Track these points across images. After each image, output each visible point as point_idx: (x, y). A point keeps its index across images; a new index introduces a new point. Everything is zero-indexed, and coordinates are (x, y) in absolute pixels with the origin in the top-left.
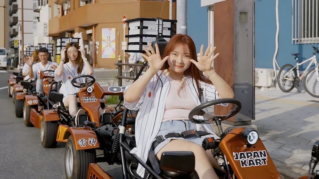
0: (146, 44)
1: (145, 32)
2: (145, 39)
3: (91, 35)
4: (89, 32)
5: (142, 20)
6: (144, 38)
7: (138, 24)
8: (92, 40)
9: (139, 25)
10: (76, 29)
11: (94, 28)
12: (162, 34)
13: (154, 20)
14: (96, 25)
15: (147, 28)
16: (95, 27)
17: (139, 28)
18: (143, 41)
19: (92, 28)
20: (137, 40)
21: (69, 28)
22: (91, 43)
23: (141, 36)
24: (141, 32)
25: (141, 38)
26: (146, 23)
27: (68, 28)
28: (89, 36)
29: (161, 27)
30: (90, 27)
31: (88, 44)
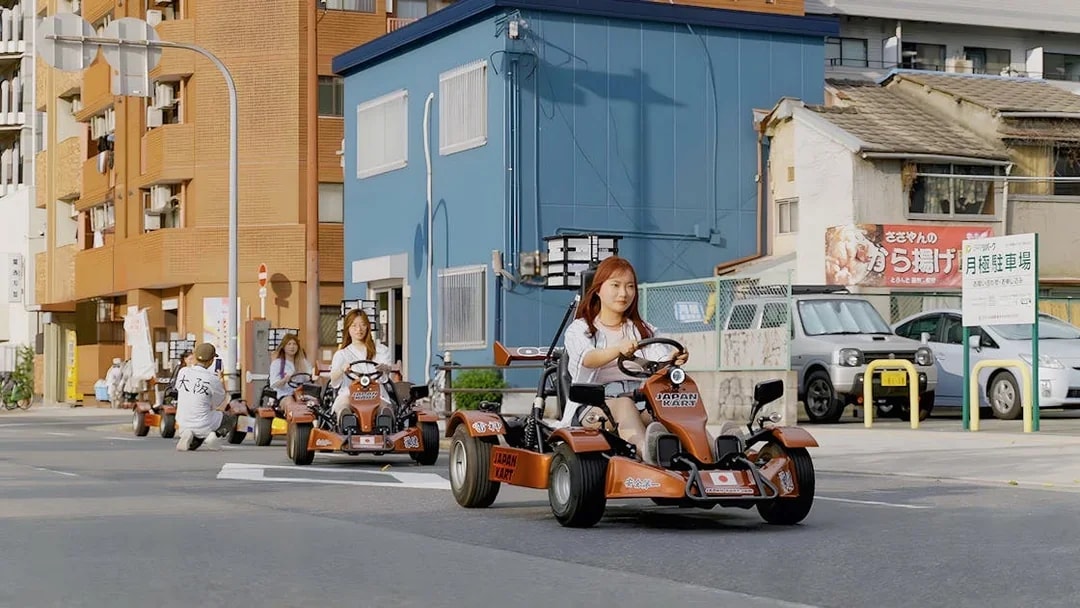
0: (573, 274)
1: (572, 256)
2: (571, 268)
3: (174, 312)
4: (169, 304)
5: (566, 239)
6: (569, 265)
7: (560, 243)
8: (177, 330)
9: (562, 246)
10: (133, 296)
11: (181, 294)
12: (597, 258)
13: (585, 237)
14: (187, 288)
15: (574, 249)
16: (185, 294)
17: (562, 250)
18: (569, 271)
19: (178, 295)
20: (560, 269)
21: (111, 292)
22: (174, 336)
23: (565, 262)
24: (566, 255)
25: (566, 266)
26: (572, 243)
27: (108, 291)
28: (172, 315)
29: (595, 248)
30: (171, 292)
31: (165, 341)
